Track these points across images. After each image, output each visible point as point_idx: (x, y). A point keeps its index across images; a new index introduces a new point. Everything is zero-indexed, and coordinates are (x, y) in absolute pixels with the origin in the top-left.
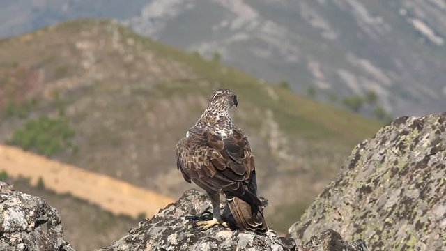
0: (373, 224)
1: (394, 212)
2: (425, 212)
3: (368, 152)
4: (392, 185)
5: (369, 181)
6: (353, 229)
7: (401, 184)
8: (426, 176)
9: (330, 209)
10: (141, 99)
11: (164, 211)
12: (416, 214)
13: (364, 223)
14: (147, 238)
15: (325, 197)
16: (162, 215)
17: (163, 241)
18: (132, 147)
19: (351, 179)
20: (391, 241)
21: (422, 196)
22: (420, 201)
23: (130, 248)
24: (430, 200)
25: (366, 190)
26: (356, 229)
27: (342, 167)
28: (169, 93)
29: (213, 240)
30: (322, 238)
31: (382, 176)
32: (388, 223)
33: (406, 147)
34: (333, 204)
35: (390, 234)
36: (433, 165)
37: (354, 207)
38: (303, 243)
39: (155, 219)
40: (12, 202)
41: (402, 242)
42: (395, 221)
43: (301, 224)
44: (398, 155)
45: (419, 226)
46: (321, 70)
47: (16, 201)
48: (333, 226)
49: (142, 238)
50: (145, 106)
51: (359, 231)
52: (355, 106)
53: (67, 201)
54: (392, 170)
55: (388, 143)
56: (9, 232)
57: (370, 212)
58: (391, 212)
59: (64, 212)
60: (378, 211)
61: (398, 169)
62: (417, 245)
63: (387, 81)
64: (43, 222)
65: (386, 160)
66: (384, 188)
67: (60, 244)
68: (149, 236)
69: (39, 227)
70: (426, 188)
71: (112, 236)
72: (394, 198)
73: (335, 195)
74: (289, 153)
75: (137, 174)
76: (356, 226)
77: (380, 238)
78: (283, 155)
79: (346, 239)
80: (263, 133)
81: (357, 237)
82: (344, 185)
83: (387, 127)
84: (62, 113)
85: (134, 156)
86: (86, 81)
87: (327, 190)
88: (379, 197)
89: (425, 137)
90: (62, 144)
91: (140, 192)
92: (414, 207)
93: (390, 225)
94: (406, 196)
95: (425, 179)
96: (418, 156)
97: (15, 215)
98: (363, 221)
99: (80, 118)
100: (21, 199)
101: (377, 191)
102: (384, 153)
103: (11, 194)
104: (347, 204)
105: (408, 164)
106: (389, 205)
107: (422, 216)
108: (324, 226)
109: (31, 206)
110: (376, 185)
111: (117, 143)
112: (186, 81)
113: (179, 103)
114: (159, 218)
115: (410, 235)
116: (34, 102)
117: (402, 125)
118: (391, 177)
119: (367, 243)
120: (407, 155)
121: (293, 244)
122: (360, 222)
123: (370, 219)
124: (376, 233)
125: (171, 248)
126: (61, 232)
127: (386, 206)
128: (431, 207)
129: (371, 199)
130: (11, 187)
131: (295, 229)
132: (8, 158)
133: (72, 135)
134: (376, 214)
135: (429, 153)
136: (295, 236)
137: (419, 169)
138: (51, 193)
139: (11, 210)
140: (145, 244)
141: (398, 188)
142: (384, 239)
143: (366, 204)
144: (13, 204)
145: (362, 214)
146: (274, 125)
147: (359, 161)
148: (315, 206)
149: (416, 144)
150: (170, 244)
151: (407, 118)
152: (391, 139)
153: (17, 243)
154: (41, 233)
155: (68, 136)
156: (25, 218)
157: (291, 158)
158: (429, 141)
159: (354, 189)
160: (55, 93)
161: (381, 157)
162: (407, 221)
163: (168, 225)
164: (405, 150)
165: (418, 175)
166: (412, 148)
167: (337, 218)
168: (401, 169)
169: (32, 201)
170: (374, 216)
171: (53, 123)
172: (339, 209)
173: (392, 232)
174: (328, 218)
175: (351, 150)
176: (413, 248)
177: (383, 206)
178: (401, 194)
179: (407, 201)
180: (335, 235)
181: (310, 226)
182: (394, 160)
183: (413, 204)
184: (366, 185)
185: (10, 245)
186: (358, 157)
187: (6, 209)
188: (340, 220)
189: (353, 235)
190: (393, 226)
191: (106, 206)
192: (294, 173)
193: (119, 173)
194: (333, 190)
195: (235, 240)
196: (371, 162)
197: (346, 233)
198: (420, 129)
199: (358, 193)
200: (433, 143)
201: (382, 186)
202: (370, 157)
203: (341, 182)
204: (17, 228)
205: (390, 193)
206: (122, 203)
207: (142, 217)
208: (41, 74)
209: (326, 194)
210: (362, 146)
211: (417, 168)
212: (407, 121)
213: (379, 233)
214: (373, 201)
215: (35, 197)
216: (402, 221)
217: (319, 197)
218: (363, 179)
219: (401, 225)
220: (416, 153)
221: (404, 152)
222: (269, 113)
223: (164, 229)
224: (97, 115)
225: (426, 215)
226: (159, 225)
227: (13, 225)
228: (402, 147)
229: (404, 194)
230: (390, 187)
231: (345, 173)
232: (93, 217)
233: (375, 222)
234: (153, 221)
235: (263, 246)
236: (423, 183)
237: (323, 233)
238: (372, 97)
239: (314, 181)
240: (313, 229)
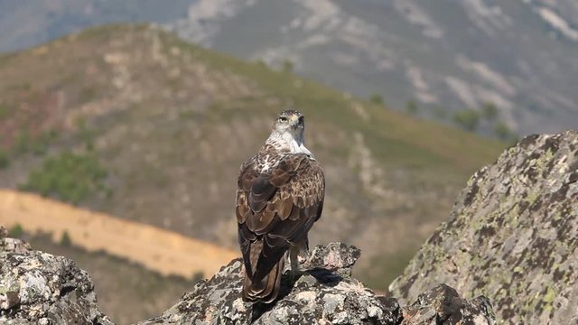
0: (498, 275)
1: (525, 260)
2: (565, 258)
3: (488, 183)
4: (521, 223)
5: (492, 220)
6: (472, 283)
7: (533, 222)
8: (565, 210)
9: (442, 259)
10: (191, 125)
11: (227, 269)
12: (553, 260)
13: (487, 275)
14: (207, 304)
15: (435, 243)
16: (224, 274)
17: (227, 308)
18: (183, 187)
19: (468, 218)
20: (522, 297)
21: (561, 237)
22: (558, 243)
23: (185, 318)
24: (571, 241)
25: (488, 232)
26: (476, 282)
27: (456, 204)
28: (228, 116)
29: (291, 304)
30: (433, 296)
31: (508, 212)
32: (517, 273)
33: (536, 174)
34: (446, 251)
35: (521, 288)
36: (573, 196)
37: (473, 255)
38: (409, 303)
39: (215, 280)
40: (29, 264)
41: (536, 297)
42: (526, 271)
43: (405, 278)
44: (527, 185)
45: (558, 276)
46: (424, 78)
47: (34, 263)
48: (447, 279)
49: (199, 305)
50: (197, 134)
51: (481, 285)
52: (469, 124)
53: (102, 261)
54: (520, 205)
55: (513, 170)
56: (28, 304)
57: (495, 260)
58: (521, 259)
59: (97, 275)
60: (504, 258)
61: (527, 203)
62: (556, 301)
63: (510, 90)
64: (71, 289)
65: (512, 191)
66: (511, 229)
67: (93, 316)
68: (209, 302)
69: (66, 296)
70: (565, 226)
71: (161, 303)
72: (525, 241)
73: (447, 240)
74: (386, 188)
75: (190, 223)
76: (476, 279)
77: (508, 294)
78: (378, 190)
79: (464, 296)
80: (352, 163)
81: (478, 292)
82: (458, 226)
83: (511, 149)
84: (90, 148)
85: (186, 199)
86: (118, 104)
87: (437, 234)
88: (504, 240)
89: (562, 160)
90: (92, 186)
91: (196, 245)
92: (550, 252)
93: (521, 276)
94: (539, 238)
95: (563, 215)
96: (553, 185)
97: (34, 281)
98: (485, 272)
99: (113, 152)
100: (41, 260)
101: (502, 232)
102: (509, 183)
103: (28, 255)
104: (464, 251)
105: (541, 196)
106: (519, 249)
107: (561, 263)
108: (435, 281)
109: (54, 269)
110: (500, 225)
111: (163, 184)
112: (248, 99)
113: (242, 130)
114: (220, 279)
115: (547, 288)
116: (53, 134)
117: (531, 147)
118: (520, 214)
119: (491, 300)
120: (539, 184)
121: (396, 305)
122: (481, 274)
123: (495, 269)
124: (503, 288)
125: (237, 316)
126: (94, 301)
127: (515, 251)
128: (573, 251)
129: (494, 243)
130: (27, 245)
131: (397, 286)
132: (23, 209)
133: (104, 175)
134: (502, 262)
135: (567, 181)
136: (397, 294)
137: (556, 202)
138: (80, 251)
139: (29, 275)
140: (203, 312)
141: (529, 227)
142: (513, 294)
143: (488, 251)
144: (31, 267)
145: (483, 263)
146: (366, 152)
147: (478, 195)
148: (422, 255)
149: (550, 170)
150: (236, 311)
151: (537, 136)
152: (517, 165)
153: (38, 317)
154: (69, 303)
155: (99, 176)
156: (47, 284)
157: (390, 194)
158: (566, 166)
159: (472, 231)
160: (80, 121)
161: (506, 189)
162: (542, 270)
163: (232, 286)
164: (536, 178)
165: (554, 210)
166: (545, 175)
167: (451, 269)
168: (531, 203)
169: (56, 262)
170: (500, 266)
171: (79, 161)
172: (453, 258)
173: (523, 285)
174: (439, 270)
175: (468, 179)
176: (551, 304)
177: (510, 252)
178: (533, 236)
179: (541, 244)
180: (450, 293)
181: (416, 281)
182: (522, 192)
183: (550, 247)
184: (488, 225)
185: (29, 320)
186: (475, 189)
187: (21, 273)
188: (455, 271)
189: (473, 291)
190: (525, 277)
191: (152, 265)
192: (393, 213)
193: (167, 222)
194: (445, 234)
195: (320, 303)
196: (492, 195)
197: (464, 289)
198: (554, 150)
199: (477, 237)
200: (572, 168)
201: (508, 226)
202: (492, 189)
203: (455, 223)
204: (37, 298)
205: (518, 234)
206: (172, 260)
207: (198, 278)
208: (62, 97)
209: (436, 239)
210: (481, 175)
211: (552, 201)
212: (537, 140)
213: (506, 286)
214: (497, 245)
215: (58, 258)
216: (535, 270)
217: (426, 243)
218: (482, 217)
219: (534, 275)
220: (551, 182)
221: (535, 181)
222: (359, 137)
223: (228, 292)
224: (135, 147)
225: (566, 262)
226: (222, 287)
227: (32, 295)
228: (531, 174)
229: (537, 235)
230: (518, 227)
231: (459, 211)
232: (135, 279)
233: (501, 273)
234: (213, 283)
235: (357, 309)
236: (559, 221)
237: (434, 289)
238: (491, 111)
239: (419, 223)
240: (420, 285)
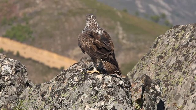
0: (164, 72)
1: (173, 67)
2: (187, 67)
3: (162, 41)
4: (172, 55)
5: (162, 53)
6: (155, 74)
7: (176, 54)
8: (187, 51)
9: (145, 66)
10: (62, 17)
11: (72, 66)
12: (183, 68)
13: (160, 72)
14: (65, 78)
15: (143, 60)
16: (71, 68)
17: (72, 80)
18: (58, 38)
19: (154, 52)
20: (172, 80)
21: (186, 60)
22: (185, 62)
23: (57, 83)
24: (189, 61)
25: (161, 57)
26: (156, 74)
27: (151, 47)
28: (74, 14)
29: (94, 79)
30: (142, 78)
31: (168, 51)
32: (171, 71)
33: (178, 38)
34: (147, 63)
35: (172, 77)
36: (190, 46)
37: (155, 65)
38: (133, 80)
39: (68, 70)
40: (5, 62)
41: (177, 80)
42: (173, 71)
43: (132, 72)
44: (175, 42)
45: (184, 73)
46: (142, 4)
47: (7, 62)
48: (146, 73)
49: (62, 78)
50: (64, 20)
51: (158, 75)
52: (156, 20)
53: (30, 62)
54: (172, 49)
55: (170, 37)
56: (4, 76)
57: (163, 67)
58: (172, 67)
59: (28, 66)
60: (166, 66)
61: (175, 48)
62: (183, 81)
63: (170, 9)
64: (19, 71)
65: (170, 44)
66: (169, 57)
67: (26, 81)
68: (66, 77)
69: (17, 74)
70: (187, 56)
71: (49, 77)
72: (173, 61)
73: (147, 59)
74: (127, 41)
75: (60, 50)
76: (156, 73)
77: (167, 78)
78: (124, 41)
79: (152, 79)
80: (116, 32)
81: (157, 78)
82: (151, 55)
83: (170, 30)
84: (27, 23)
85: (59, 42)
86: (37, 9)
87: (144, 57)
88: (166, 60)
89: (187, 34)
90: (27, 36)
91: (62, 57)
92: (182, 65)
93: (172, 73)
94: (178, 60)
95: (187, 52)
96: (184, 42)
97: (6, 68)
98: (159, 71)
99: (35, 25)
100: (9, 61)
101: (166, 58)
102: (169, 41)
103: (5, 59)
104: (153, 63)
105: (179, 46)
106: (171, 63)
107: (185, 68)
108: (143, 73)
109: (14, 64)
110: (165, 55)
111: (51, 36)
112: (82, 9)
113: (79, 19)
114: (70, 70)
115: (180, 77)
116: (15, 18)
117: (177, 29)
118: (172, 51)
119: (161, 80)
120: (179, 42)
121: (129, 81)
122: (158, 71)
123: (163, 70)
124: (165, 76)
125: (75, 82)
126: (27, 76)
127: (170, 64)
128: (190, 65)
129: (163, 61)
130: (5, 56)
131: (129, 74)
132: (3, 43)
133: (32, 33)
134: (165, 68)
135: (189, 41)
136: (130, 77)
137: (184, 48)
138: (23, 58)
139: (5, 66)
140: (64, 81)
141: (175, 56)
142: (169, 79)
143: (161, 64)
144: (6, 63)
145: (159, 68)
146: (120, 28)
147: (158, 45)
148: (138, 64)
149: (183, 37)
150: (75, 81)
151: (179, 26)
152: (172, 35)
153: (8, 80)
154: (18, 76)
155: (30, 33)
156: (11, 69)
157: (128, 43)
158: (188, 36)
159: (156, 57)
160: (24, 14)
161: (168, 43)
162: (179, 71)
163: (74, 73)
164: (178, 40)
165: (184, 51)
166: (181, 39)
167: (148, 69)
168: (176, 48)
169: (14, 62)
170: (165, 69)
171: (23, 27)
172: (149, 66)
173: (172, 76)
174: (144, 69)
175: (155, 39)
176: (182, 82)
177: (168, 64)
178: (176, 59)
179: (179, 62)
180: (147, 77)
181: (136, 73)
182: (173, 44)
183: (182, 63)
184: (161, 55)
185: (5, 81)
186: (157, 42)
187: (3, 65)
188: (149, 70)
189: (155, 77)
190: (173, 73)
191: (47, 64)
192: (129, 49)
193: (52, 50)
194: (146, 57)
195: (103, 79)
196: (163, 45)
197: (152, 76)
198: (185, 30)
199: (157, 59)
200: (190, 37)
201: (168, 55)
202: (163, 43)
203: (150, 54)
204: (7, 74)
205: (171, 58)
206: (54, 62)
207: (62, 69)
208: (18, 6)
209: (143, 59)
210: (159, 38)
211: (183, 47)
212: (179, 27)
213: (167, 76)
214: (164, 62)
215: (15, 61)
216: (177, 71)
217: (140, 60)
218: (159, 52)
219: (176, 73)
220: (183, 41)
221: (178, 41)
222: (118, 23)
223: (72, 74)
224: (43, 24)
225: (187, 68)
226: (70, 73)
227: (6, 73)
228: (177, 38)
229: (178, 59)
230: (171, 56)
231: (152, 50)
232: (41, 68)
233: (165, 71)
234: (67, 71)
235: (116, 82)
236: (186, 54)
237: (142, 76)
238: (164, 16)
239: (138, 53)
240: (138, 74)
